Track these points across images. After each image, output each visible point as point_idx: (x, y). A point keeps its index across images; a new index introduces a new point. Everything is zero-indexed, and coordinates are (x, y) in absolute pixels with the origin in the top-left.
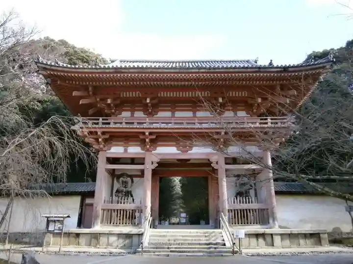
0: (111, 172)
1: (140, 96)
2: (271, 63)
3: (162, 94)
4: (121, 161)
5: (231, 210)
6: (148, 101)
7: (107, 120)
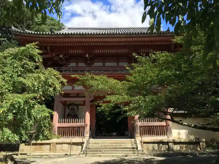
0: (64, 103)
1: (82, 52)
2: (168, 29)
3: (96, 51)
4: (70, 95)
5: (142, 126)
6: (87, 56)
7: (60, 68)
